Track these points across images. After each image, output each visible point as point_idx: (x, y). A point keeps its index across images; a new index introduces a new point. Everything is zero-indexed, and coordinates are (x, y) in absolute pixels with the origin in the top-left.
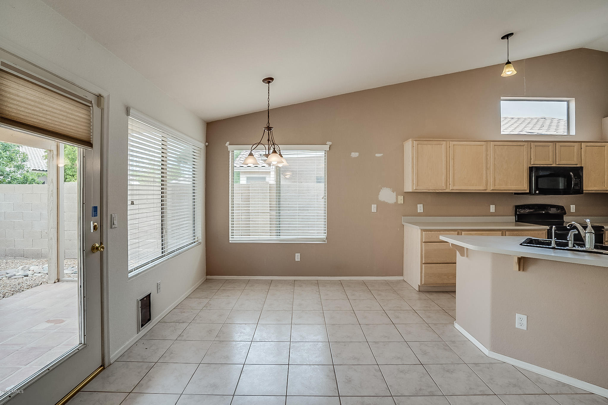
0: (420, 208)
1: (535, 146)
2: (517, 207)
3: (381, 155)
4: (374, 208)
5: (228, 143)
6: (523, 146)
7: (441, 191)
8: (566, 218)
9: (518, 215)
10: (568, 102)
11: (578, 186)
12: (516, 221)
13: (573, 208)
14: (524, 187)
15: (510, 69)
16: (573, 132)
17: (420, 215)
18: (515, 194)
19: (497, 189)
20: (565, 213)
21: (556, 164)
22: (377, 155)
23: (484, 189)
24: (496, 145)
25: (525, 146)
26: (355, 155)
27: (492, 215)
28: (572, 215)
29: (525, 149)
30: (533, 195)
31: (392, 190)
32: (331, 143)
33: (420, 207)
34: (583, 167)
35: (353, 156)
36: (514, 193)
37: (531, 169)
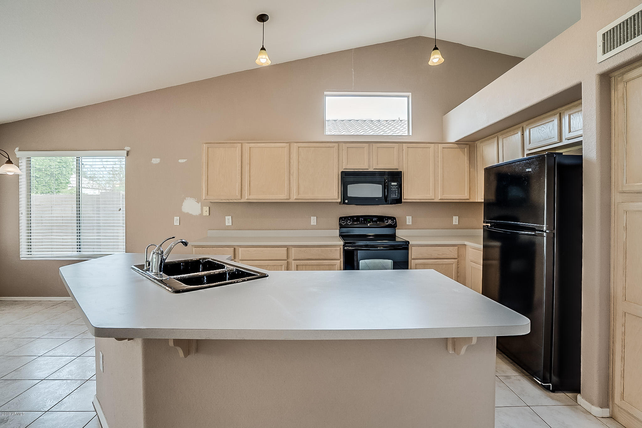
0: (228, 221)
1: (348, 148)
2: (340, 219)
3: (185, 160)
4: (176, 221)
5: (17, 149)
6: (332, 147)
7: (235, 201)
10: (408, 97)
11: (395, 194)
13: (409, 220)
14: (334, 195)
17: (227, 228)
19: (301, 198)
20: (398, 226)
21: (373, 168)
22: (180, 161)
23: (286, 198)
24: (301, 147)
26: (156, 161)
27: (314, 228)
28: (407, 227)
31: (196, 200)
32: (130, 148)
33: (228, 219)
34: (402, 172)
35: (154, 163)
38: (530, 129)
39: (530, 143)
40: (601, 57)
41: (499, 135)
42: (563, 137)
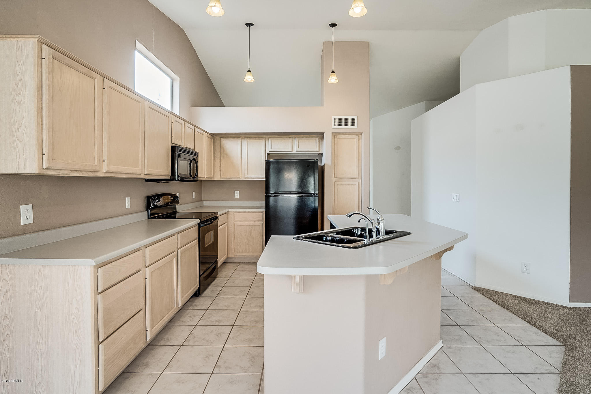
0: (26, 214)
1: (175, 121)
2: (148, 198)
6: (168, 117)
10: (172, 80)
12: (148, 218)
14: (168, 171)
17: (27, 230)
19: (150, 173)
20: (178, 203)
21: (184, 146)
23: (140, 172)
24: (150, 108)
29: (169, 123)
34: (198, 152)
37: (173, 149)
38: (272, 140)
39: (272, 148)
40: (334, 127)
41: (243, 137)
42: (294, 150)
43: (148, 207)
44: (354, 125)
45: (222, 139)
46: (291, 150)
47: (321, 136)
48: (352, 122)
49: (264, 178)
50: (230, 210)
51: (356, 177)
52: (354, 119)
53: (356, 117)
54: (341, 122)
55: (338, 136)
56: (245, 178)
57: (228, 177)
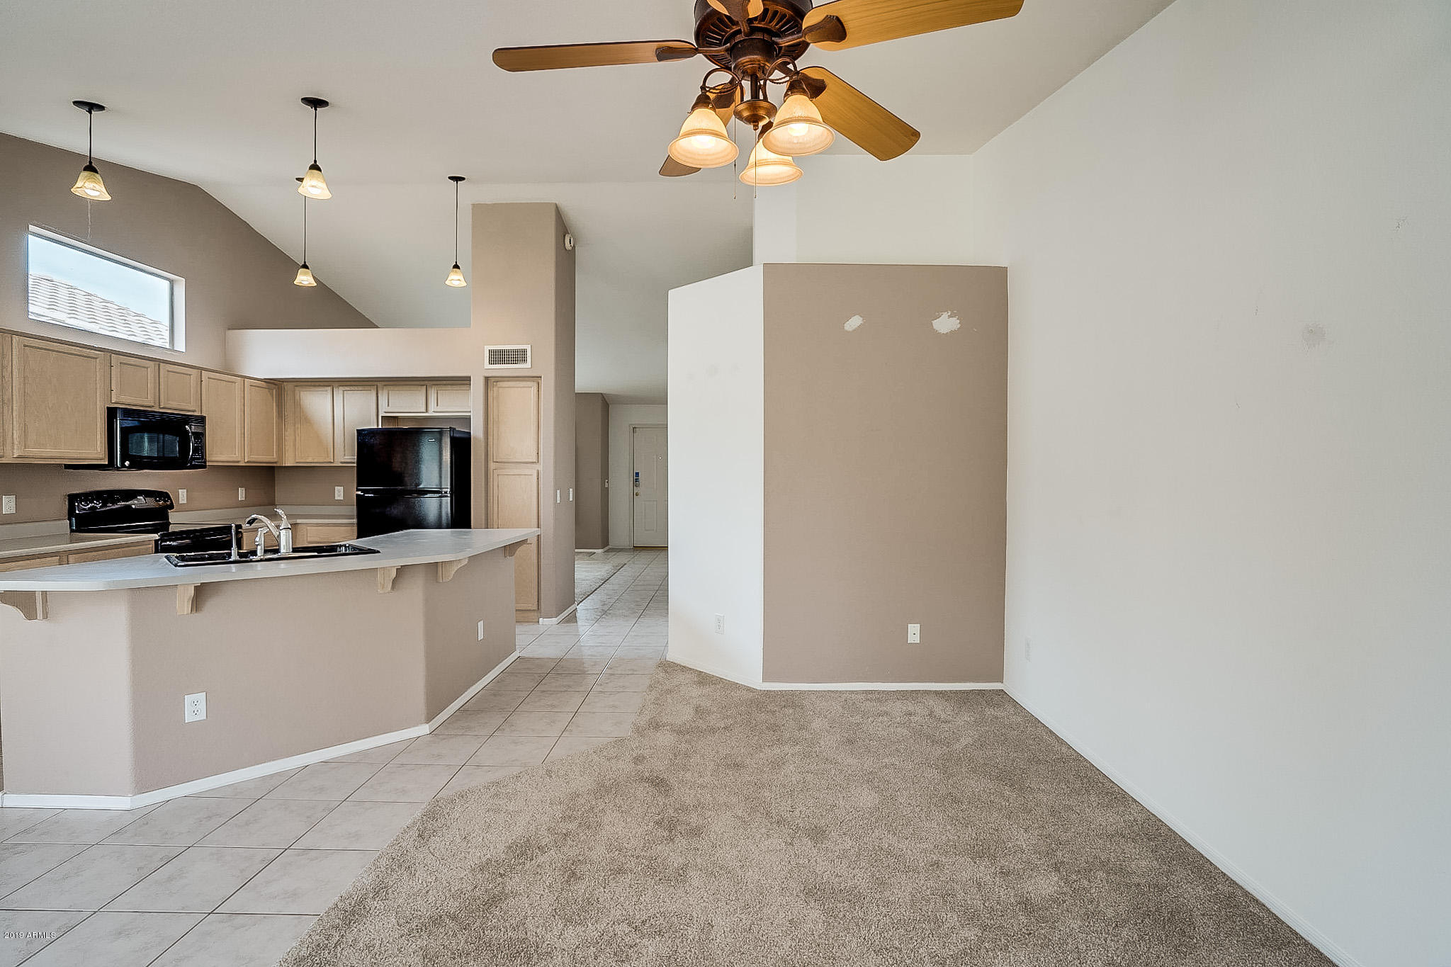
1: (121, 363)
2: (73, 498)
6: (94, 358)
8: (174, 517)
9: (77, 516)
10: (172, 282)
11: (199, 454)
12: (72, 531)
13: (182, 496)
14: (96, 451)
15: (95, 185)
16: (180, 345)
18: (68, 467)
19: (30, 455)
20: (171, 507)
21: (159, 405)
24: (26, 346)
25: (98, 360)
27: (7, 521)
28: (184, 509)
29: (98, 368)
30: (118, 469)
34: (205, 417)
36: (65, 465)
37: (112, 413)
38: (389, 391)
39: (388, 405)
40: (487, 366)
41: (337, 384)
42: (429, 409)
43: (71, 513)
44: (524, 360)
45: (297, 389)
46: (424, 410)
47: (464, 381)
48: (519, 356)
49: (354, 463)
50: (299, 521)
51: (531, 460)
52: (524, 351)
53: (528, 348)
54: (498, 357)
55: (498, 383)
56: (342, 463)
57: (308, 461)
